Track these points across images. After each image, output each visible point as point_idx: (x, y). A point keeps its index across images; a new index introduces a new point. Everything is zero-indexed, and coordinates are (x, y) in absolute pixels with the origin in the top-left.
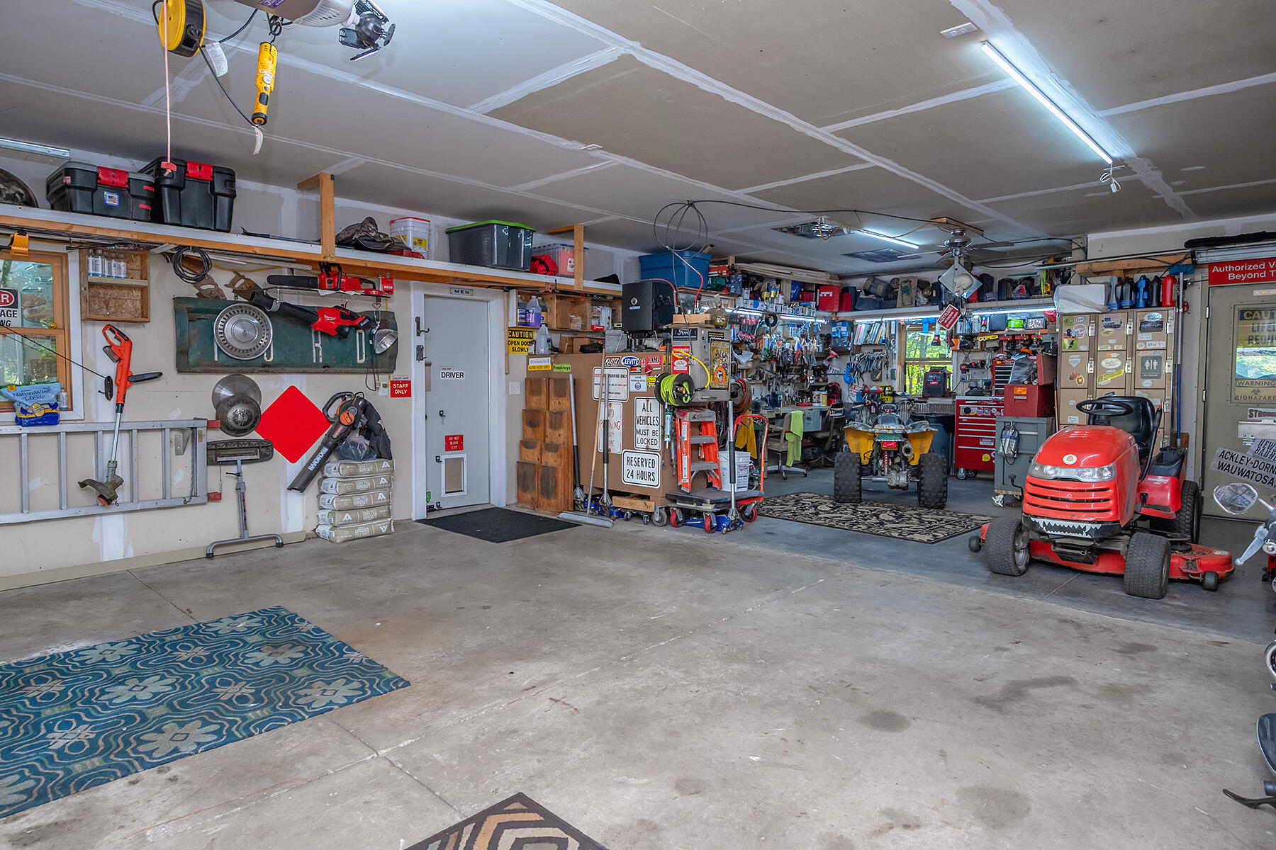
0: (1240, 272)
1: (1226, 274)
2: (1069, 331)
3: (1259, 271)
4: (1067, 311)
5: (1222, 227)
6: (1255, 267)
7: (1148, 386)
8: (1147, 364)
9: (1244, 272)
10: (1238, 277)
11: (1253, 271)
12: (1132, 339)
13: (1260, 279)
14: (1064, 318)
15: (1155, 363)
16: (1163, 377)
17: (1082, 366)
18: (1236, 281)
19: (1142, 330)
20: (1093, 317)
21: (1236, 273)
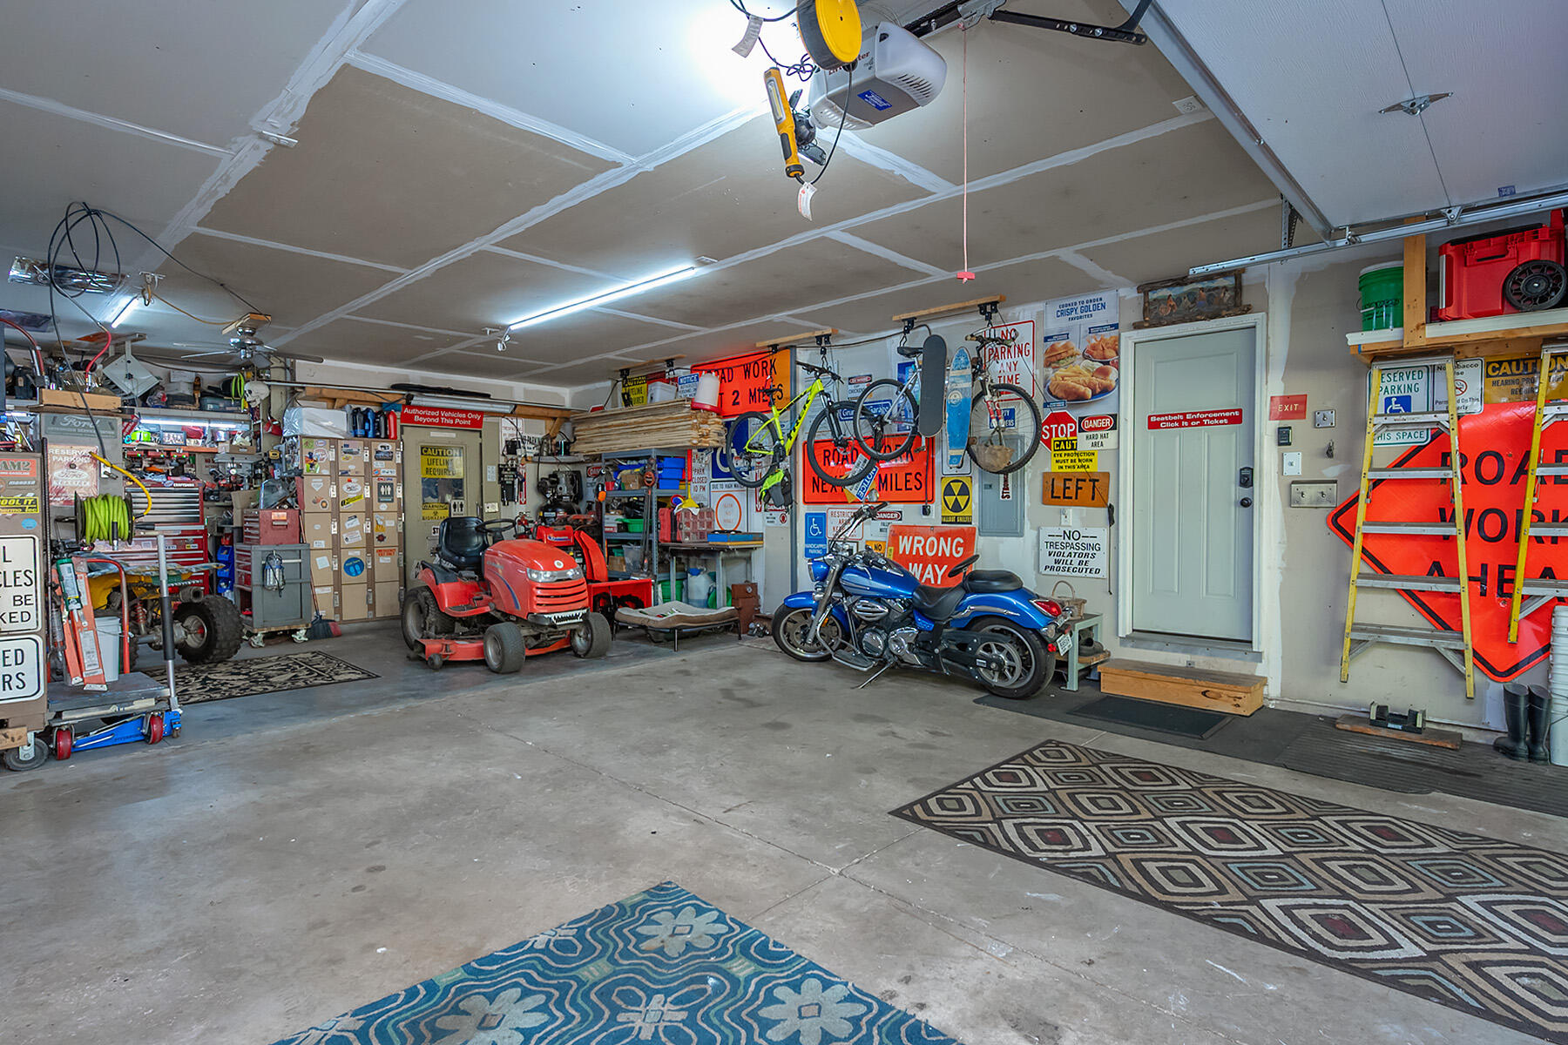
0: (422, 416)
1: (413, 415)
2: (311, 454)
3: (435, 417)
4: (310, 433)
5: (407, 376)
6: (433, 413)
7: (384, 509)
8: (382, 489)
9: (425, 416)
10: (421, 419)
11: (431, 417)
12: (368, 465)
13: (435, 424)
14: (304, 441)
15: (389, 489)
16: (395, 501)
17: (325, 490)
18: (419, 422)
19: (377, 459)
20: (333, 441)
21: (420, 416)
